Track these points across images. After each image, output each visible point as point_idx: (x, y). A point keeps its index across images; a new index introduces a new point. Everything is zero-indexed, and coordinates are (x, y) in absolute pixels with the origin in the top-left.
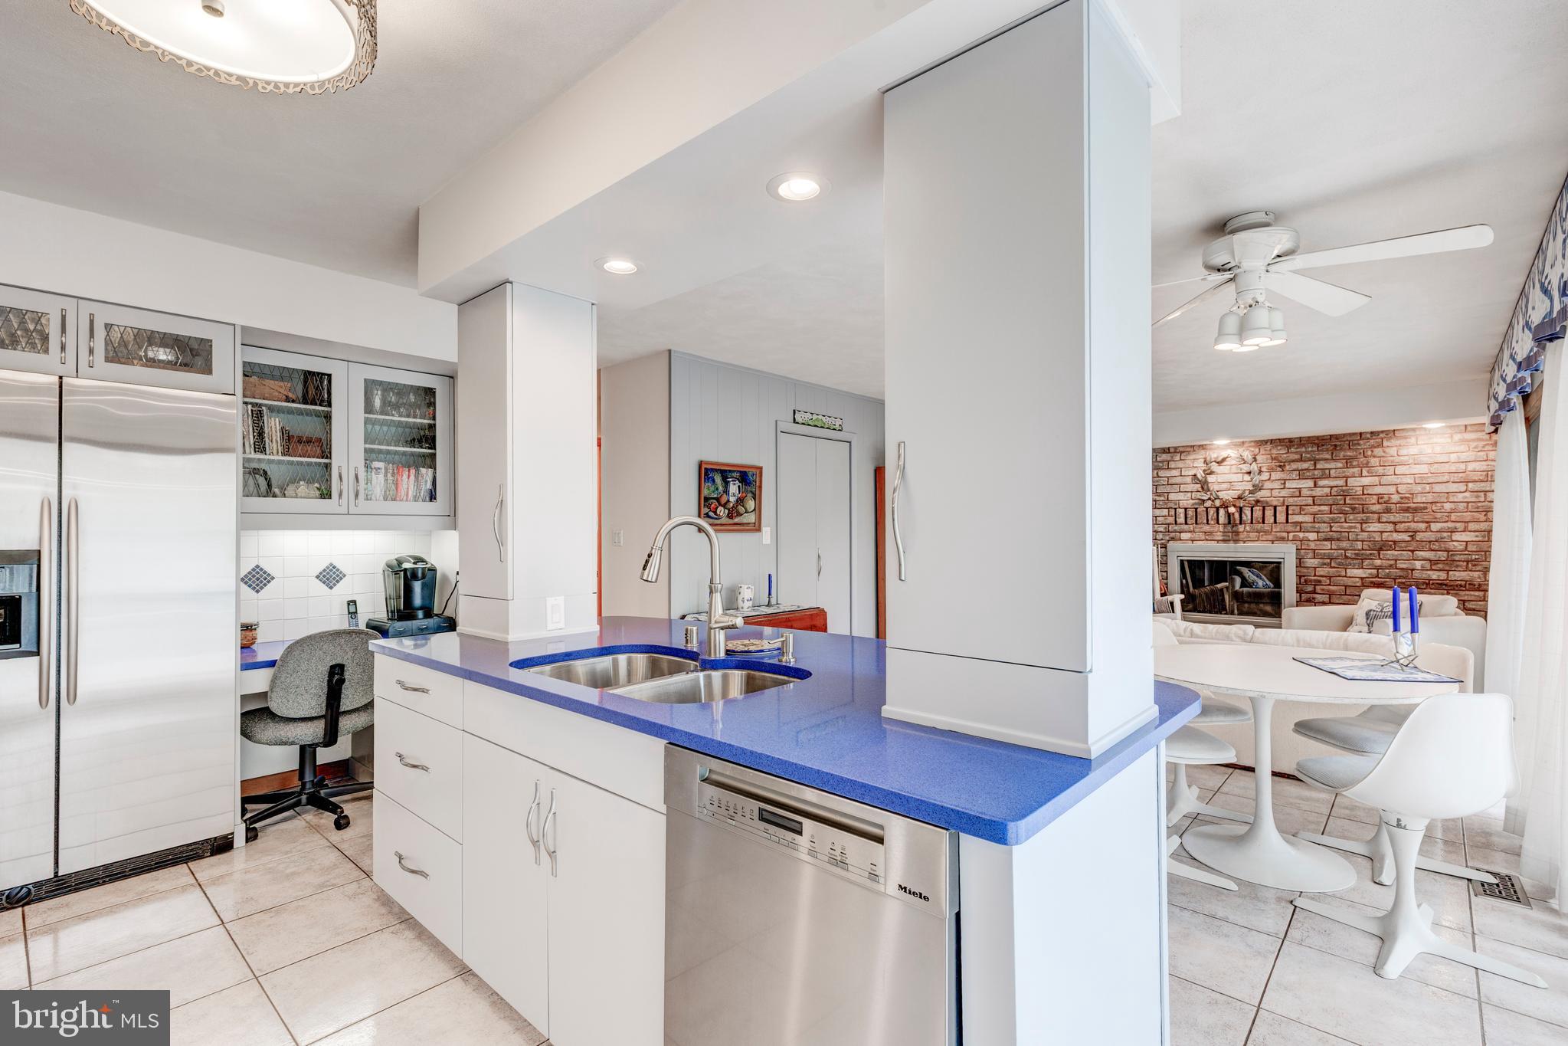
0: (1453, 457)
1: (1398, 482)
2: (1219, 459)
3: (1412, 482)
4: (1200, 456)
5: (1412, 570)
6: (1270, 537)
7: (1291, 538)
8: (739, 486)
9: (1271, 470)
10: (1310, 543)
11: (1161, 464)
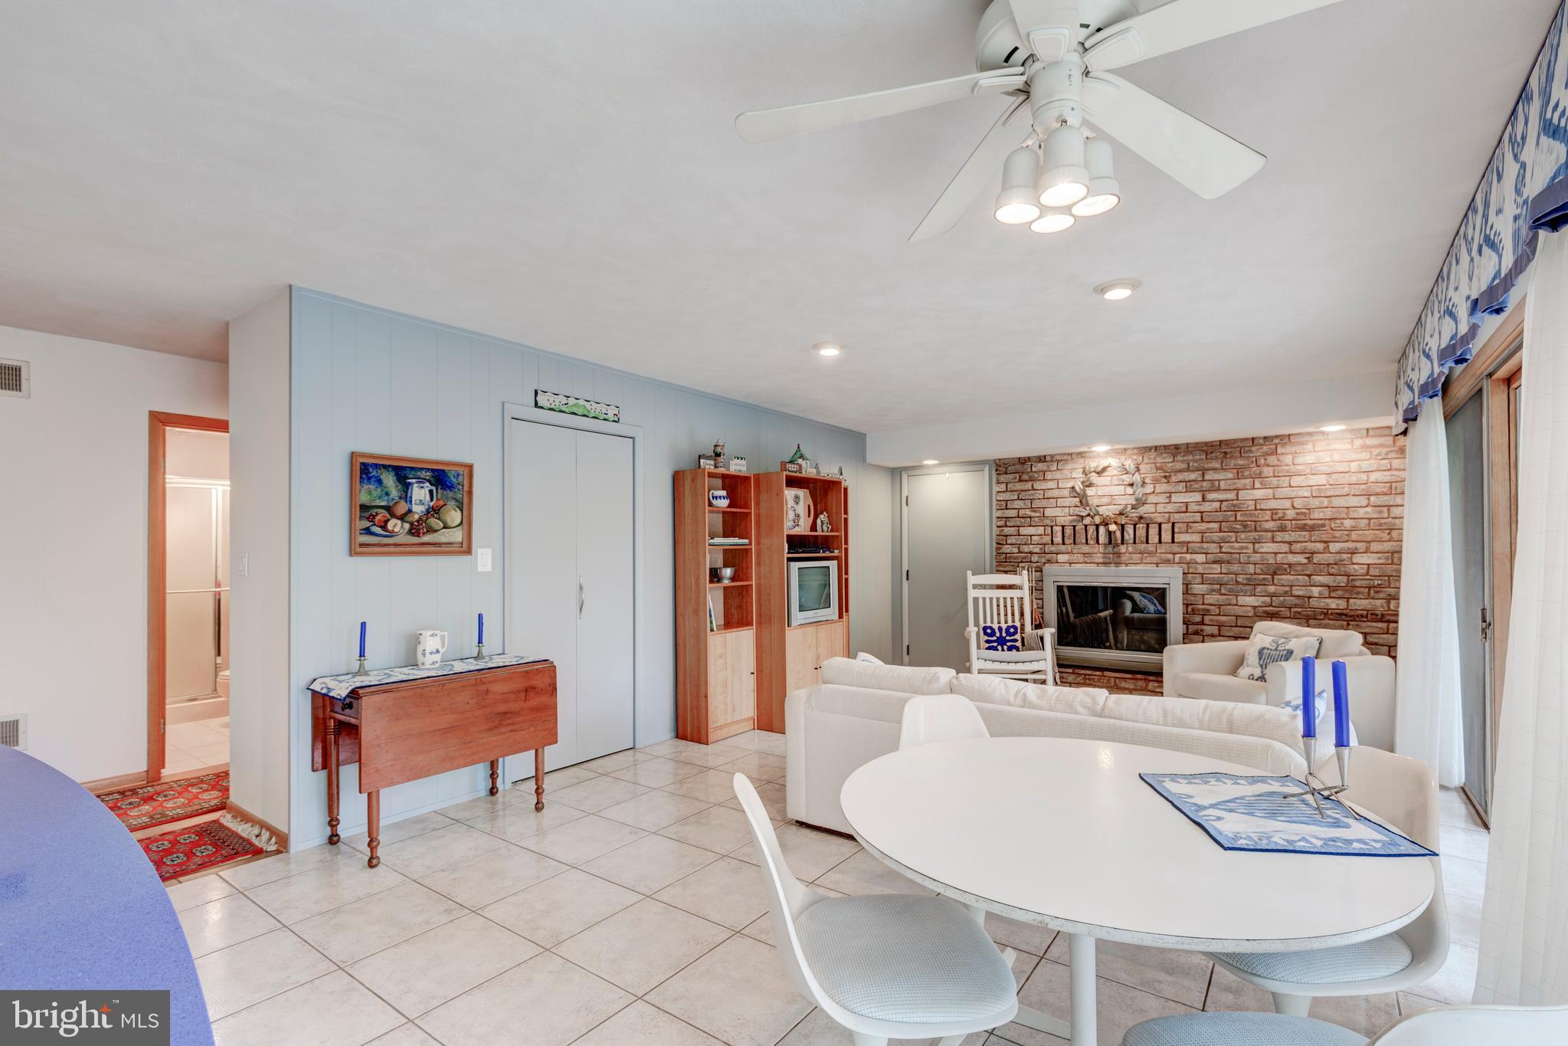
0: (1354, 466)
1: (1293, 494)
2: (1100, 469)
3: (1308, 494)
4: (1079, 464)
5: (1309, 598)
6: (1155, 560)
7: (1177, 560)
8: (431, 492)
9: (1155, 481)
10: (1198, 566)
11: (1036, 475)
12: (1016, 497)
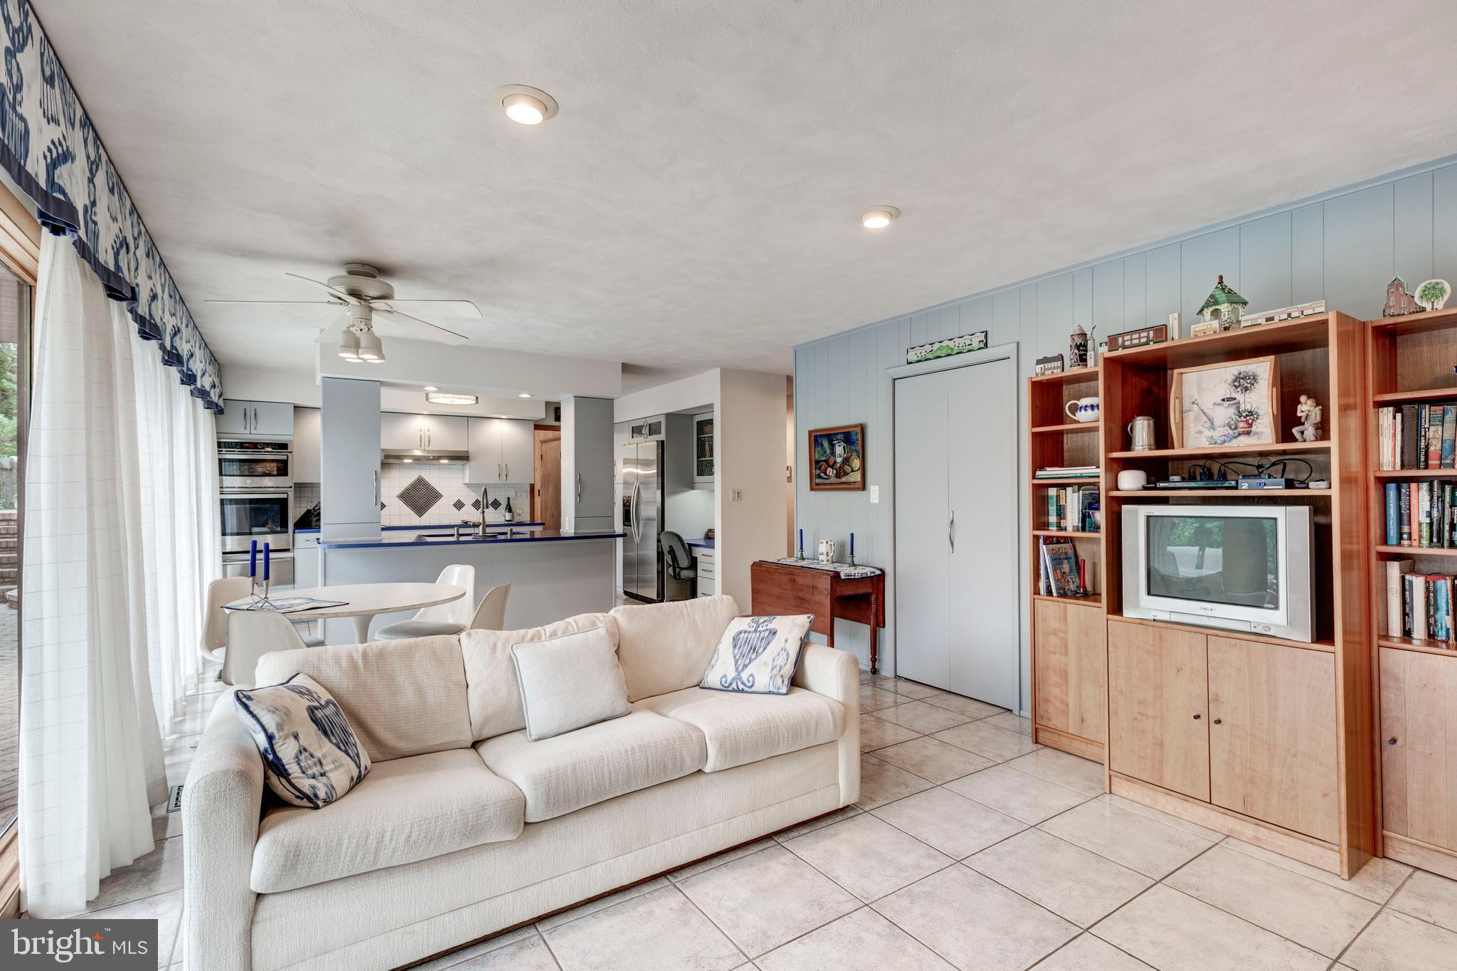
8: (844, 447)
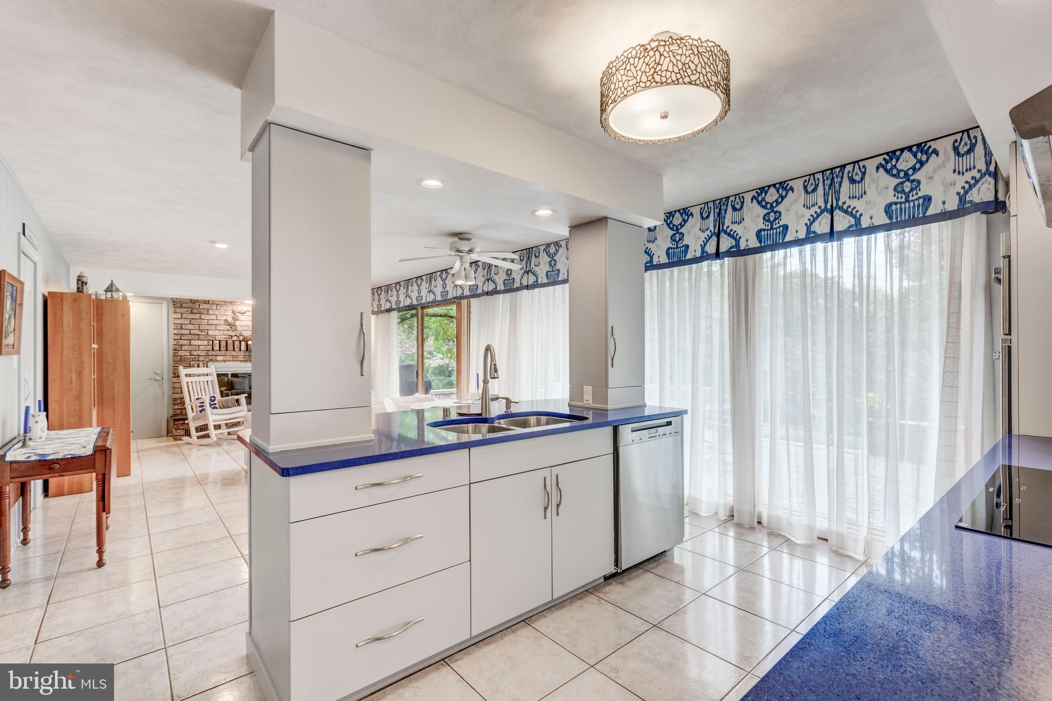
4: (230, 308)
11: (203, 311)
12: (189, 322)
